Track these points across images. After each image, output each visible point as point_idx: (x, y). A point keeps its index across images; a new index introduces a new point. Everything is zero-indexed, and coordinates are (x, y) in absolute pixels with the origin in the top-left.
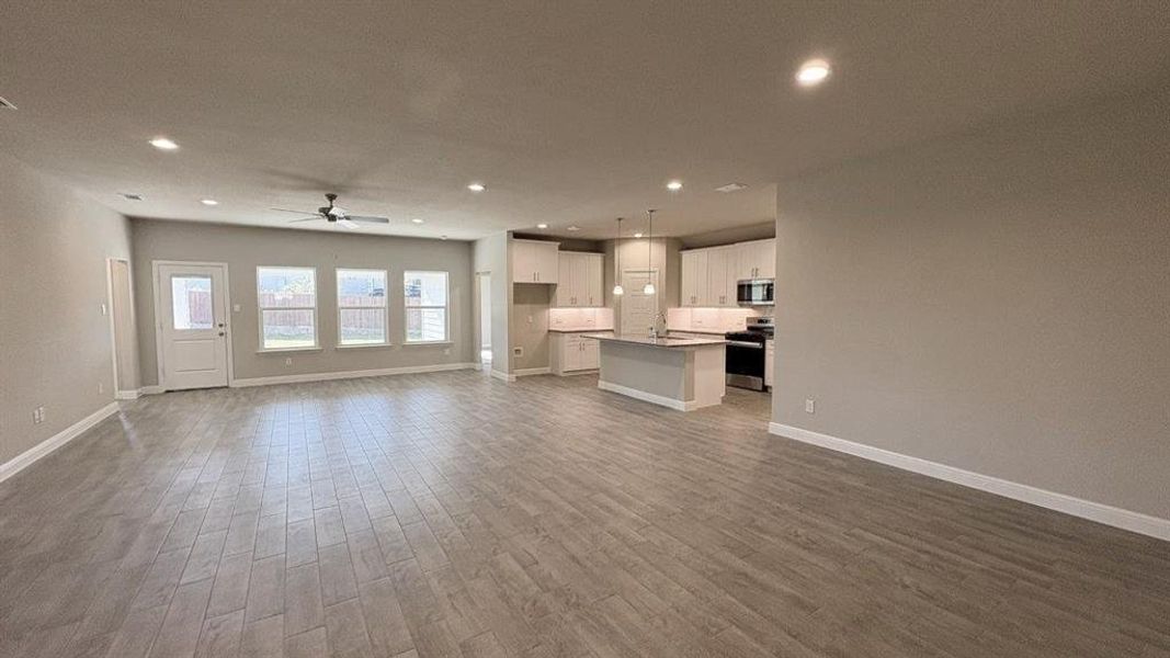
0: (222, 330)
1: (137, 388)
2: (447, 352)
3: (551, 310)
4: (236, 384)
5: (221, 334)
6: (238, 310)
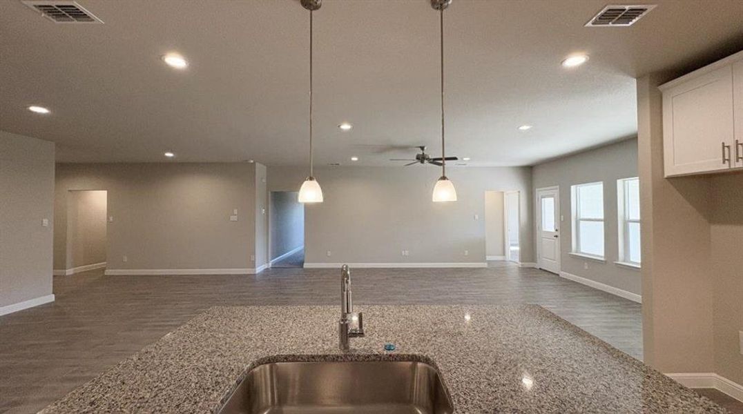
0: (557, 233)
4: (563, 274)
5: (557, 236)
6: (562, 219)
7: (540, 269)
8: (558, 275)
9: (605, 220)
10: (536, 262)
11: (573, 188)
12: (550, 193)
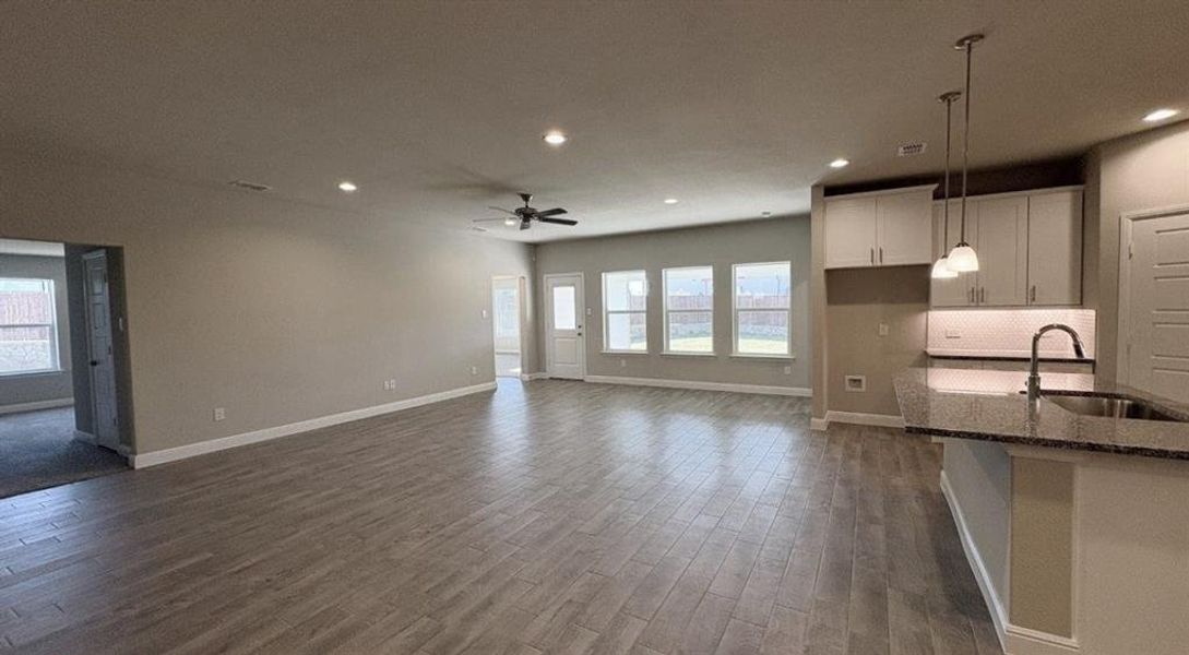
0: (580, 330)
1: (529, 373)
2: (787, 370)
3: (930, 313)
4: (589, 379)
5: (580, 334)
6: (589, 313)
7: (551, 378)
8: (582, 381)
9: (648, 312)
10: (545, 371)
11: (603, 275)
12: (571, 280)
